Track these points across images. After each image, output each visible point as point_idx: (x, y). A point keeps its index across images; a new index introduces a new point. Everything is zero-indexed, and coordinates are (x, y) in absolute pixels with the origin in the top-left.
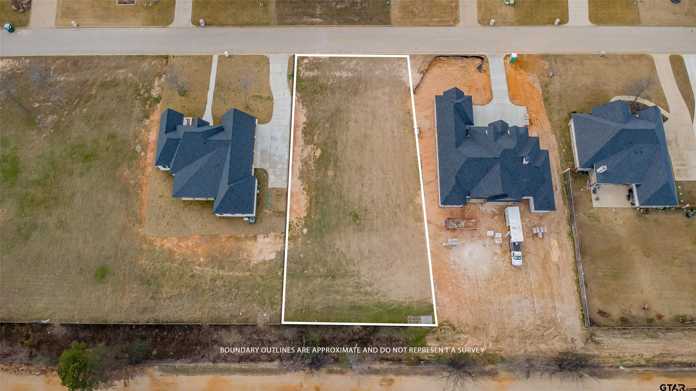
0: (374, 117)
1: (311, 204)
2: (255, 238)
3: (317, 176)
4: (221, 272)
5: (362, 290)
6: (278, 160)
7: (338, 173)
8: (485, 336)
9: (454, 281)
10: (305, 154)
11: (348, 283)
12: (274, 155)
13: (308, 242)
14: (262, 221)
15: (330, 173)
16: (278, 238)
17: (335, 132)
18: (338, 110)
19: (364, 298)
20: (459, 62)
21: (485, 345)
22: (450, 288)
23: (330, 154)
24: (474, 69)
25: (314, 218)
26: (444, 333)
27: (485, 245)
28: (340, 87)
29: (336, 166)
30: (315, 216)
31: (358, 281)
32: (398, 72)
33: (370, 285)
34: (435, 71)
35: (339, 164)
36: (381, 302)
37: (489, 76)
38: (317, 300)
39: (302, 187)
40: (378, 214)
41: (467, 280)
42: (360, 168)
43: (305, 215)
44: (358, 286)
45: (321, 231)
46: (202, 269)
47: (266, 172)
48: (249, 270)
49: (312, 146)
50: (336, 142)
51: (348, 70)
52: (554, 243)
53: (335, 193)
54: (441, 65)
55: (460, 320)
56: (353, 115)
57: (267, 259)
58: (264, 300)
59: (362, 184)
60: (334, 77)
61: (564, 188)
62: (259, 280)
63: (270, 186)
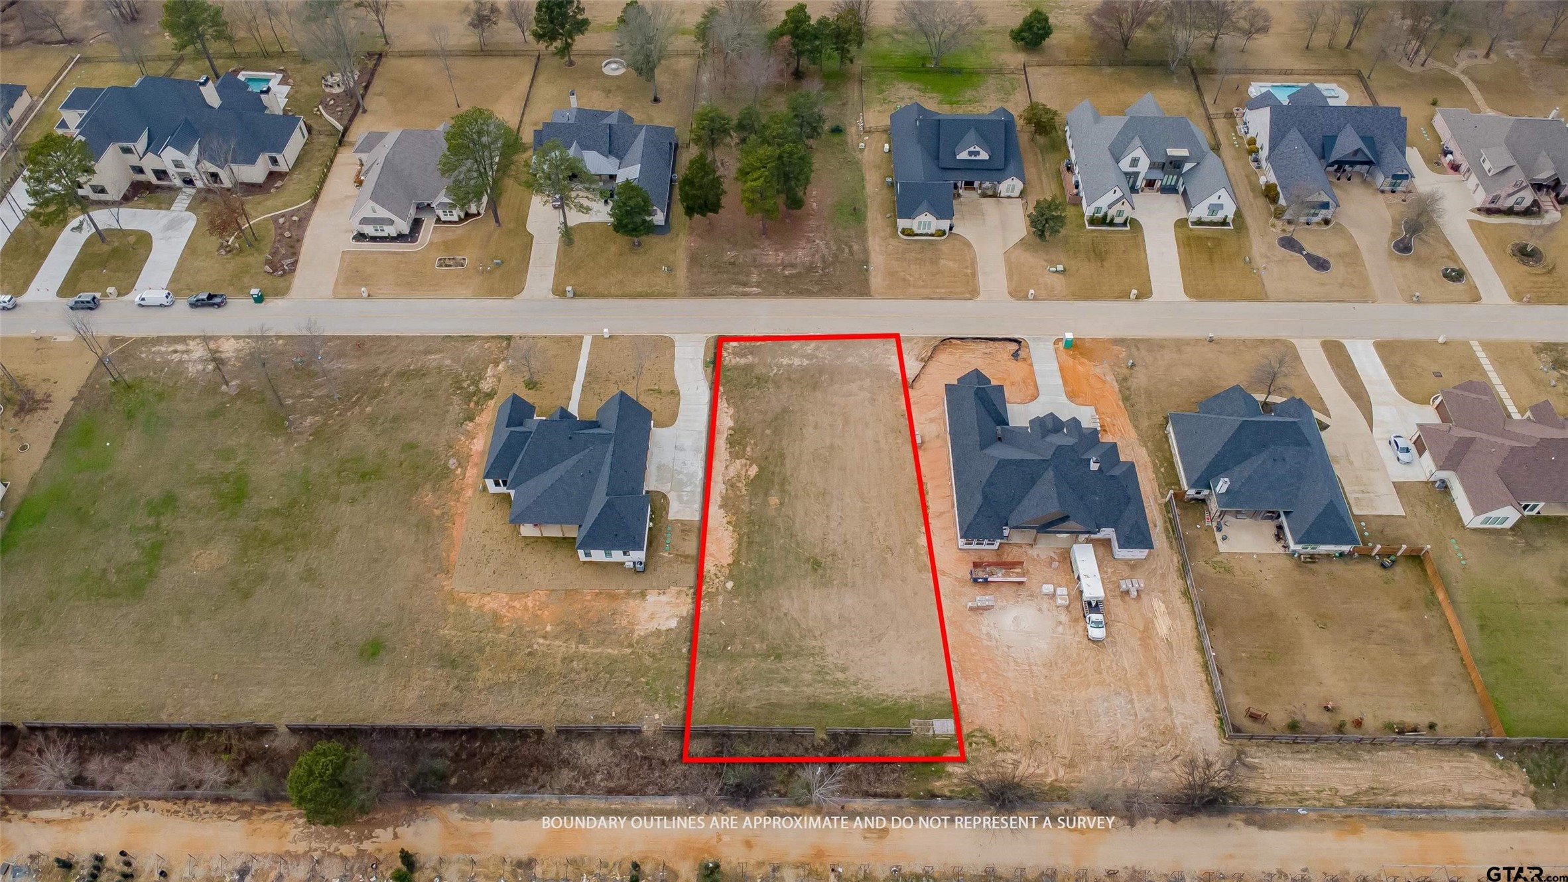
0: (846, 422)
1: (740, 545)
2: (643, 595)
3: (751, 504)
4: (582, 648)
5: (828, 677)
6: (685, 480)
7: (786, 500)
8: (1050, 758)
9: (990, 665)
10: (732, 472)
11: (804, 666)
12: (679, 473)
13: (735, 601)
14: (655, 570)
15: (774, 500)
16: (683, 595)
17: (780, 441)
18: (785, 410)
19: (832, 691)
20: (982, 346)
21: (1051, 772)
22: (984, 677)
23: (773, 473)
24: (1006, 356)
25: (745, 567)
26: (977, 750)
27: (1040, 610)
28: (790, 379)
29: (783, 491)
30: (746, 563)
31: (821, 663)
32: (883, 359)
33: (844, 670)
34: (944, 358)
35: (787, 487)
36: (862, 697)
37: (1031, 365)
38: (749, 693)
39: (725, 520)
40: (854, 561)
41: (1012, 664)
42: (824, 493)
43: (730, 561)
44: (821, 671)
45: (757, 586)
46: (548, 642)
47: (664, 496)
48: (631, 645)
49: (744, 461)
50: (782, 456)
51: (802, 356)
52: (1159, 606)
53: (782, 529)
54: (954, 351)
55: (1003, 729)
56: (811, 418)
57: (663, 628)
58: (656, 694)
59: (827, 517)
60: (780, 366)
61: (1168, 524)
62: (647, 660)
63: (671, 516)
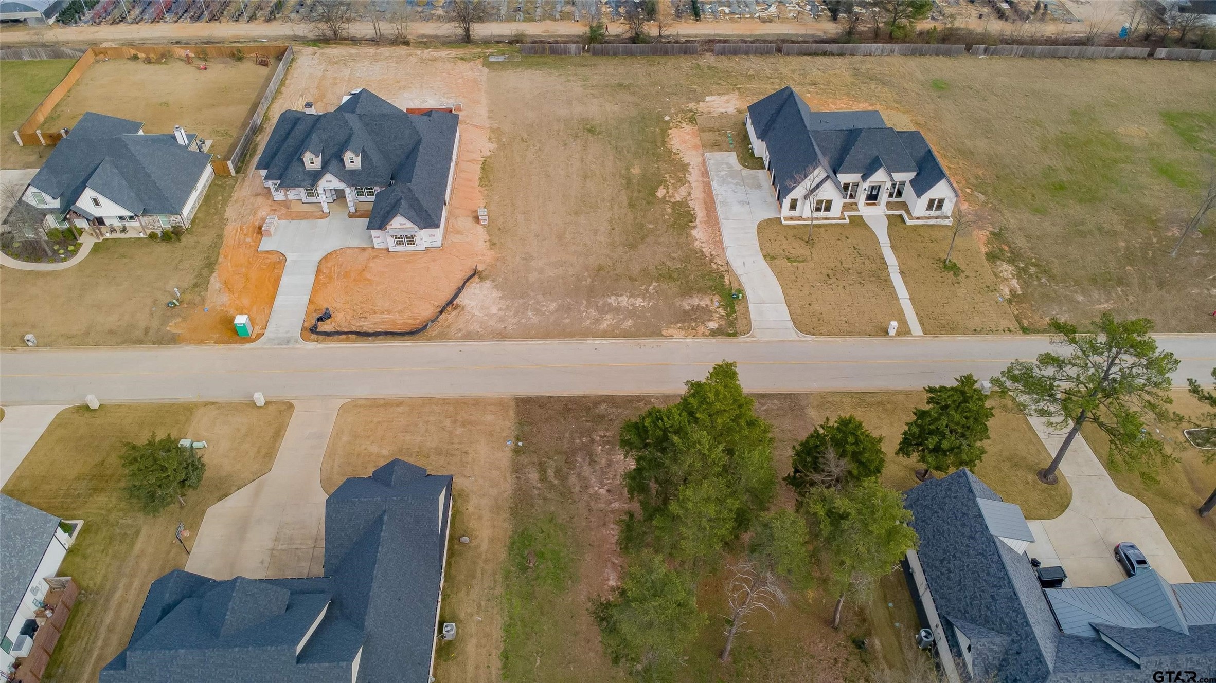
3: (658, 167)
6: (730, 179)
7: (623, 171)
10: (683, 189)
12: (737, 184)
13: (660, 110)
14: (735, 123)
15: (636, 171)
16: (705, 111)
17: (635, 218)
18: (633, 246)
20: (367, 326)
23: (639, 191)
25: (656, 128)
28: (631, 279)
29: (628, 179)
30: (655, 130)
32: (508, 308)
33: (569, 80)
34: (425, 311)
35: (624, 182)
37: (311, 302)
39: (681, 155)
40: (557, 134)
43: (669, 130)
45: (644, 118)
47: (746, 166)
48: (738, 88)
49: (673, 200)
50: (631, 205)
51: (617, 310)
54: (410, 321)
55: (452, 64)
56: (602, 240)
57: (716, 96)
60: (646, 295)
63: (734, 154)
